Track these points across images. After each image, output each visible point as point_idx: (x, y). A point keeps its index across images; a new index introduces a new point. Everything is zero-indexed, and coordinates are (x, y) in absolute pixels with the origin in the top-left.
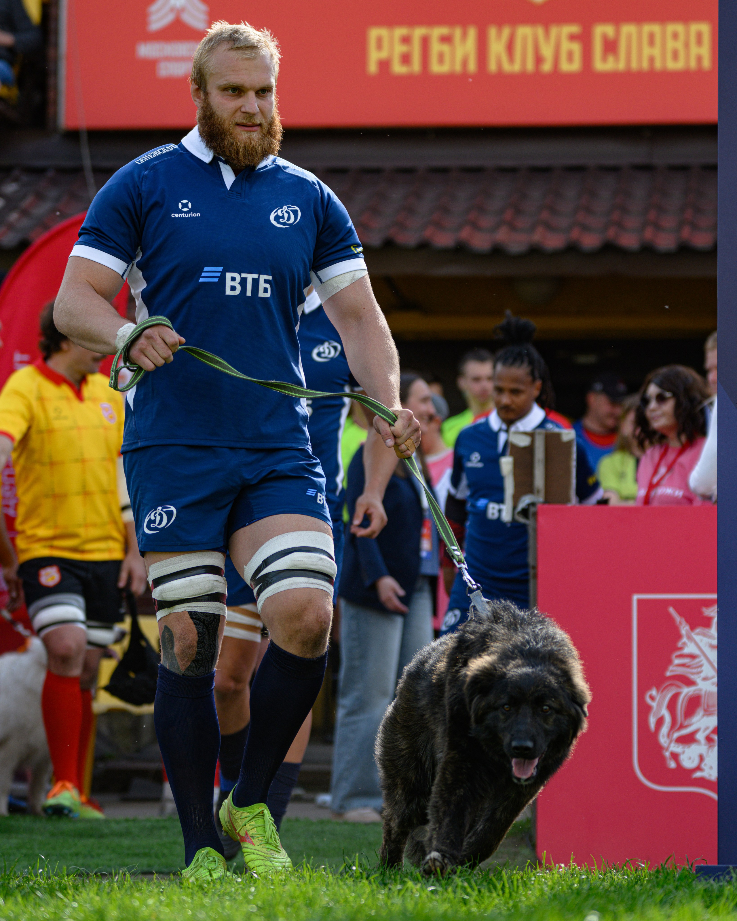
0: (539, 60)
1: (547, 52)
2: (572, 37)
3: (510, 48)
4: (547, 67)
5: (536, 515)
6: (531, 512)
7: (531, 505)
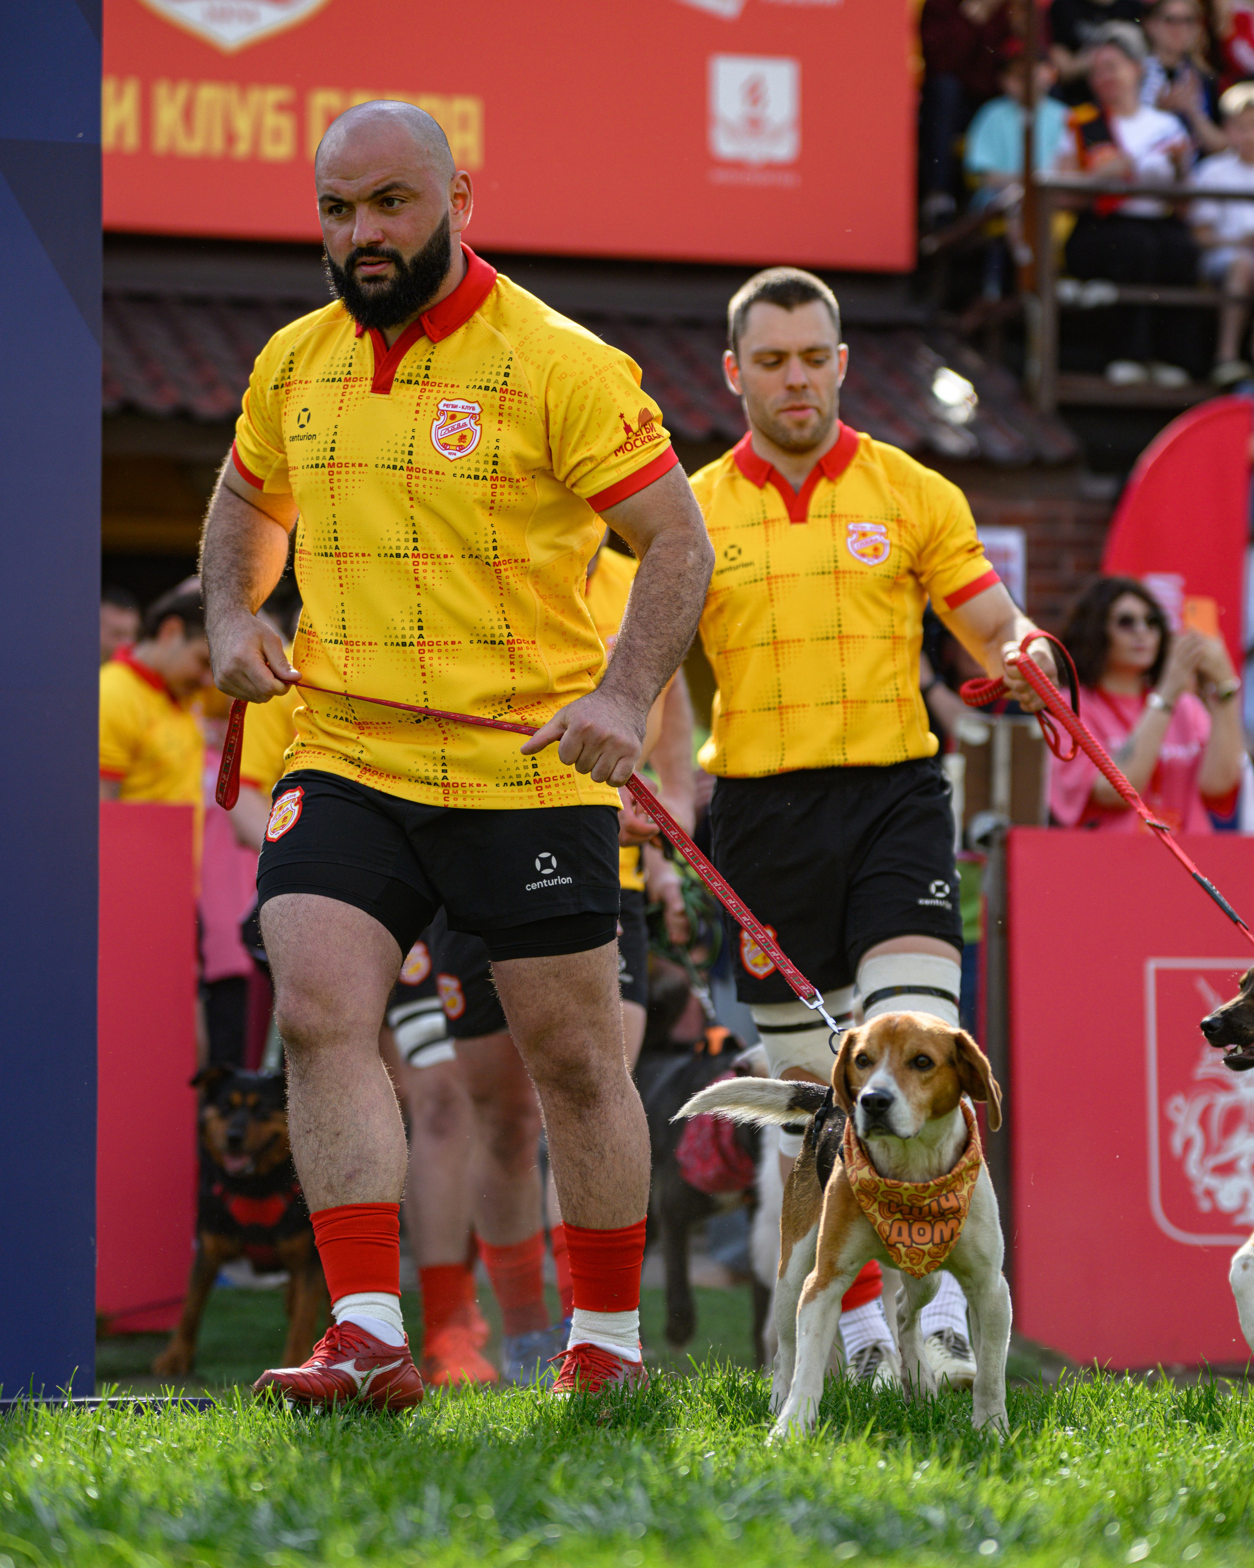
0: (230, 138)
1: (243, 125)
2: (281, 108)
3: (188, 114)
4: (242, 148)
5: (1007, 843)
6: (997, 837)
7: (998, 828)
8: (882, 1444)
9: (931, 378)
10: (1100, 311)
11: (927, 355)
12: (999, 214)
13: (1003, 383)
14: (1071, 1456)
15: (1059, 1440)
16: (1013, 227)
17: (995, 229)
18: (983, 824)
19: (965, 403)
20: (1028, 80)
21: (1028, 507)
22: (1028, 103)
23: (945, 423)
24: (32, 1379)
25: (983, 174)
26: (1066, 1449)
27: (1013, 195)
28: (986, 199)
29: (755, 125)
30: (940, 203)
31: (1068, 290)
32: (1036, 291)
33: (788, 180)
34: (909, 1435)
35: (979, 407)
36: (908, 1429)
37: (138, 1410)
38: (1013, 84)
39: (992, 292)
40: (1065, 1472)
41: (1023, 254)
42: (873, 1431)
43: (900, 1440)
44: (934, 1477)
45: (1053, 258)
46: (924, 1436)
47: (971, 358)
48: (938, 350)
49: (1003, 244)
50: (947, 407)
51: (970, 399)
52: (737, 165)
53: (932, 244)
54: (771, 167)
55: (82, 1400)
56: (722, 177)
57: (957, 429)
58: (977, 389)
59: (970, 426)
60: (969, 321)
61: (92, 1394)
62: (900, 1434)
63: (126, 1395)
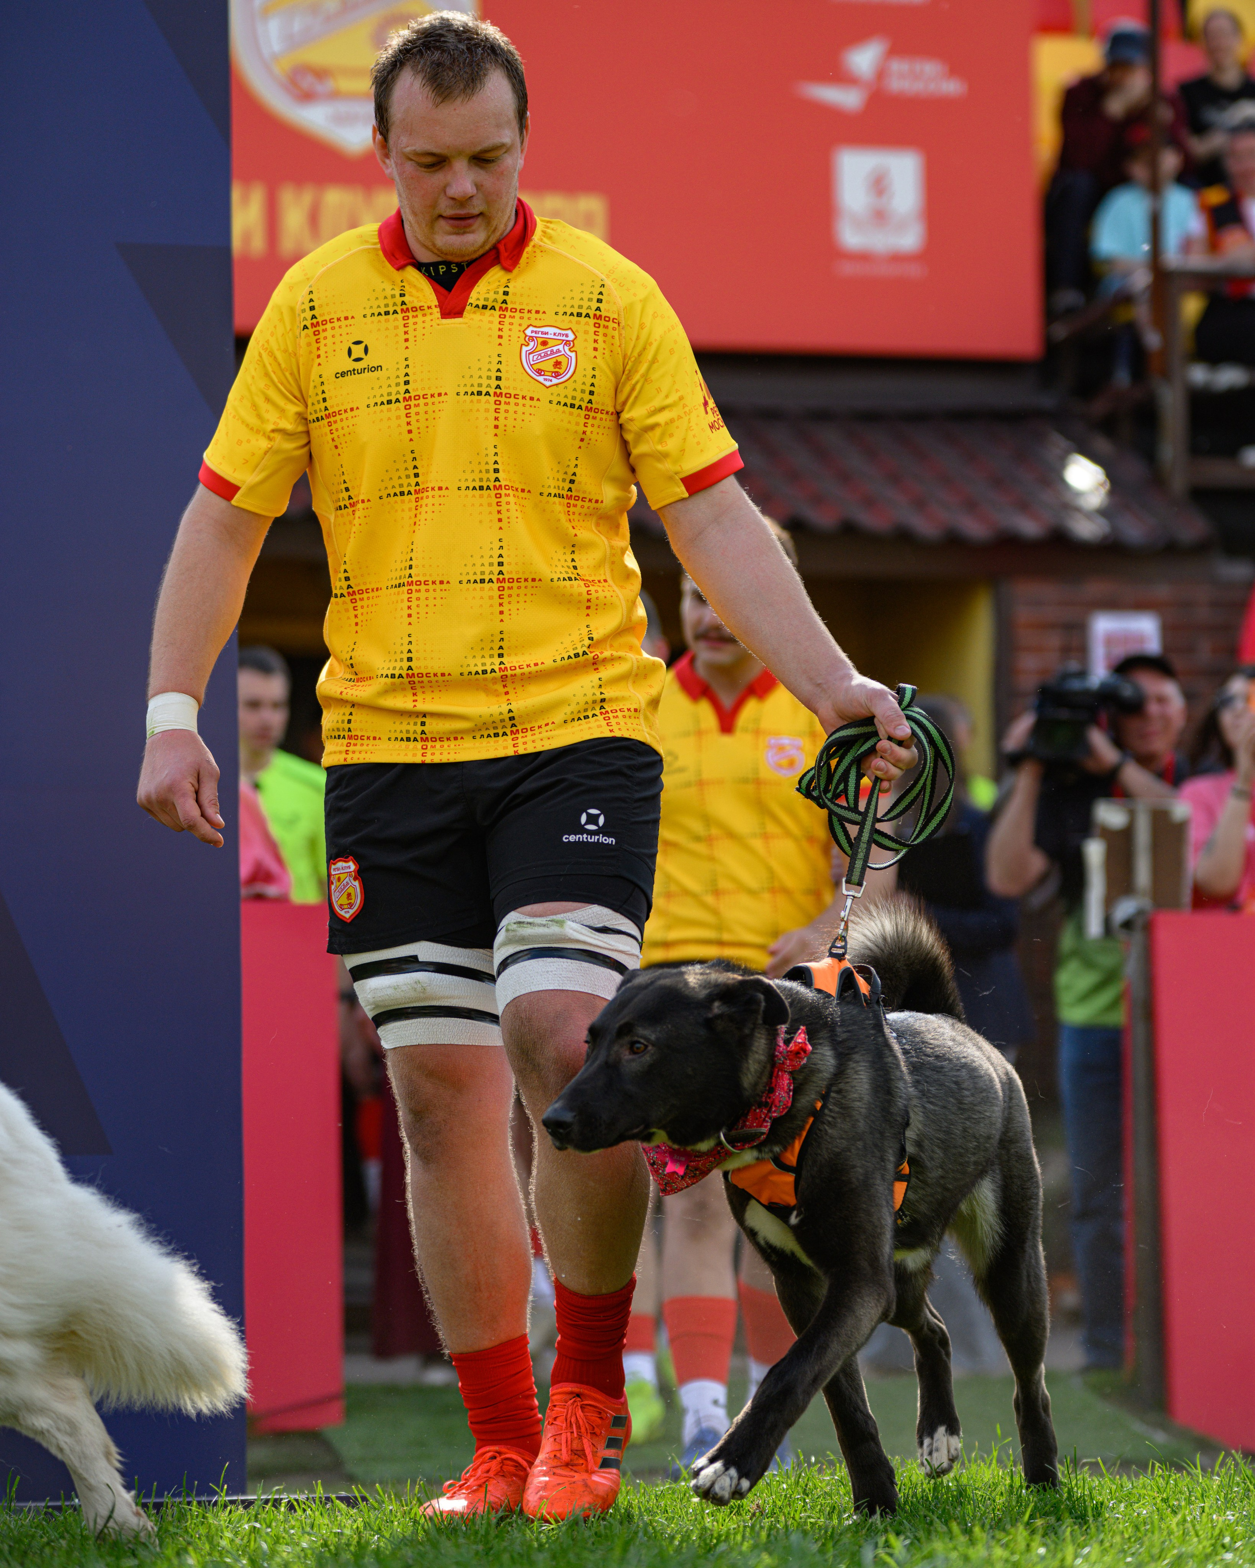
3: (314, 218)
5: (1149, 928)
6: (1140, 922)
7: (1140, 913)
8: (1041, 1531)
9: (1062, 464)
10: (1232, 395)
11: (1058, 441)
12: (1126, 299)
13: (1134, 469)
14: (1233, 1541)
15: (1219, 1526)
16: (1141, 313)
17: (1123, 315)
18: (1125, 909)
19: (1097, 489)
20: (1154, 166)
21: (1162, 591)
22: (1155, 188)
23: (1078, 509)
24: (185, 1478)
25: (1109, 262)
26: (1227, 1533)
27: (1141, 280)
28: (1113, 285)
29: (880, 216)
30: (1069, 298)
31: (1199, 374)
32: (1166, 375)
33: (915, 271)
34: (1069, 1521)
35: (1112, 493)
36: (1067, 1515)
37: (291, 1508)
38: (1139, 170)
39: (1122, 378)
40: (1229, 1556)
41: (1152, 339)
42: (1032, 1517)
43: (1060, 1526)
44: (1095, 1563)
45: (1184, 341)
46: (1083, 1522)
47: (1102, 444)
48: (1068, 436)
49: (1132, 331)
50: (1078, 494)
51: (1102, 485)
52: (863, 257)
53: (1061, 331)
54: (897, 258)
55: (235, 1498)
56: (848, 269)
57: (1089, 515)
58: (1109, 474)
59: (1103, 512)
60: (1099, 407)
61: (244, 1493)
62: (1059, 1519)
63: (278, 1492)
